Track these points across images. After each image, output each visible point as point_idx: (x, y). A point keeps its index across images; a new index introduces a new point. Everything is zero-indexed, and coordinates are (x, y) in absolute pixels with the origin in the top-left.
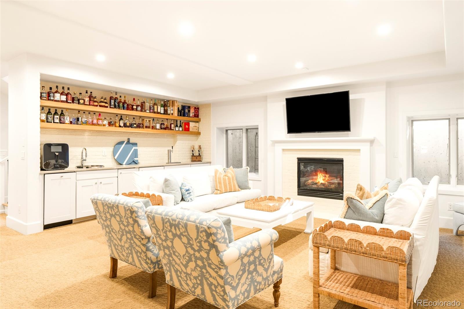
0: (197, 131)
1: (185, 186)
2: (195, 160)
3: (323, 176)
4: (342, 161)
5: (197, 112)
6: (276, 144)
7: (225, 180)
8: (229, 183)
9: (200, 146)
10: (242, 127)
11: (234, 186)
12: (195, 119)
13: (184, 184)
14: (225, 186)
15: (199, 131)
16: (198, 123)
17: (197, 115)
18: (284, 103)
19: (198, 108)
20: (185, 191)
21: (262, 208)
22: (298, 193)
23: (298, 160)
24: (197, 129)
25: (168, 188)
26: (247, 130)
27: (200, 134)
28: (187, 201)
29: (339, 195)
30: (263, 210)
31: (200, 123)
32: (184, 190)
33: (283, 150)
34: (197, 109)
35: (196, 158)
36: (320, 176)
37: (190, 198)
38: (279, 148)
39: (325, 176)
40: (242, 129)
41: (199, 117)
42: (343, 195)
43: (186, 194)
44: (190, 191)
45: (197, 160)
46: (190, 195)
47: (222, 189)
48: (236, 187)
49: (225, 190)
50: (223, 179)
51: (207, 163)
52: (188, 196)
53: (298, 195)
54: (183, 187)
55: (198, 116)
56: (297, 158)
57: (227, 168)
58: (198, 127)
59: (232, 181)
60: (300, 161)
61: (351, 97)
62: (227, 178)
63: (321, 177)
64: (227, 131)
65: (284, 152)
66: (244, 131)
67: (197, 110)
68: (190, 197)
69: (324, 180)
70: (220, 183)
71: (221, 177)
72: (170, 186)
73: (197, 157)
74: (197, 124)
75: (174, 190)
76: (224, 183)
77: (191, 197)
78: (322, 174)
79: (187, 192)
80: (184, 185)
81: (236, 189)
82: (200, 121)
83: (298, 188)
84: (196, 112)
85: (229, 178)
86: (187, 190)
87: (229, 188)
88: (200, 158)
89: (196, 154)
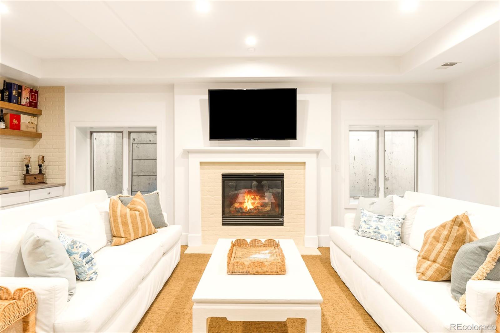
0: (34, 130)
1: (80, 247)
2: (33, 182)
3: (252, 198)
4: (282, 177)
5: (35, 98)
6: (190, 155)
7: (134, 218)
8: (141, 223)
9: (43, 157)
10: (122, 128)
11: (149, 225)
12: (31, 110)
13: (78, 243)
14: (136, 228)
15: (39, 131)
16: (36, 118)
17: (33, 104)
18: (206, 97)
19: (37, 92)
20: (81, 259)
21: (264, 270)
22: (223, 222)
23: (222, 178)
24: (35, 128)
25: (46, 262)
26: (130, 133)
27: (41, 138)
28: (86, 279)
29: (279, 220)
30: (267, 273)
31: (40, 117)
32: (77, 257)
33: (201, 163)
34: (34, 93)
35: (35, 178)
36: (248, 199)
37: (92, 271)
38: (195, 160)
39: (254, 199)
40: (122, 132)
41: (38, 107)
42: (283, 220)
43: (84, 263)
44: (92, 255)
45: (37, 181)
46: (92, 265)
47: (130, 234)
48: (152, 228)
49: (135, 236)
50: (131, 215)
51: (59, 185)
52: (89, 269)
53: (223, 225)
54: (74, 250)
55: (36, 106)
56: (222, 174)
57: (131, 196)
58: (36, 124)
59: (145, 218)
60: (226, 178)
61: (299, 97)
62: (137, 213)
63: (249, 201)
64: (92, 133)
65: (201, 166)
66: (126, 135)
67: (35, 96)
68: (92, 269)
69: (253, 204)
70: (125, 224)
71: (126, 213)
72: (52, 256)
73: (36, 176)
74: (34, 120)
75: (61, 264)
76: (132, 223)
77: (94, 268)
78: (250, 196)
79: (85, 260)
80: (78, 245)
81: (152, 230)
82: (41, 114)
83: (222, 215)
84: (32, 97)
85: (141, 215)
86: (85, 256)
87: (142, 230)
88: (43, 178)
89: (34, 170)
